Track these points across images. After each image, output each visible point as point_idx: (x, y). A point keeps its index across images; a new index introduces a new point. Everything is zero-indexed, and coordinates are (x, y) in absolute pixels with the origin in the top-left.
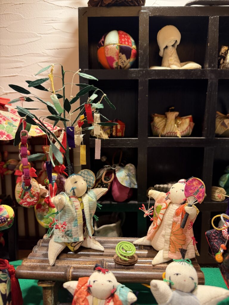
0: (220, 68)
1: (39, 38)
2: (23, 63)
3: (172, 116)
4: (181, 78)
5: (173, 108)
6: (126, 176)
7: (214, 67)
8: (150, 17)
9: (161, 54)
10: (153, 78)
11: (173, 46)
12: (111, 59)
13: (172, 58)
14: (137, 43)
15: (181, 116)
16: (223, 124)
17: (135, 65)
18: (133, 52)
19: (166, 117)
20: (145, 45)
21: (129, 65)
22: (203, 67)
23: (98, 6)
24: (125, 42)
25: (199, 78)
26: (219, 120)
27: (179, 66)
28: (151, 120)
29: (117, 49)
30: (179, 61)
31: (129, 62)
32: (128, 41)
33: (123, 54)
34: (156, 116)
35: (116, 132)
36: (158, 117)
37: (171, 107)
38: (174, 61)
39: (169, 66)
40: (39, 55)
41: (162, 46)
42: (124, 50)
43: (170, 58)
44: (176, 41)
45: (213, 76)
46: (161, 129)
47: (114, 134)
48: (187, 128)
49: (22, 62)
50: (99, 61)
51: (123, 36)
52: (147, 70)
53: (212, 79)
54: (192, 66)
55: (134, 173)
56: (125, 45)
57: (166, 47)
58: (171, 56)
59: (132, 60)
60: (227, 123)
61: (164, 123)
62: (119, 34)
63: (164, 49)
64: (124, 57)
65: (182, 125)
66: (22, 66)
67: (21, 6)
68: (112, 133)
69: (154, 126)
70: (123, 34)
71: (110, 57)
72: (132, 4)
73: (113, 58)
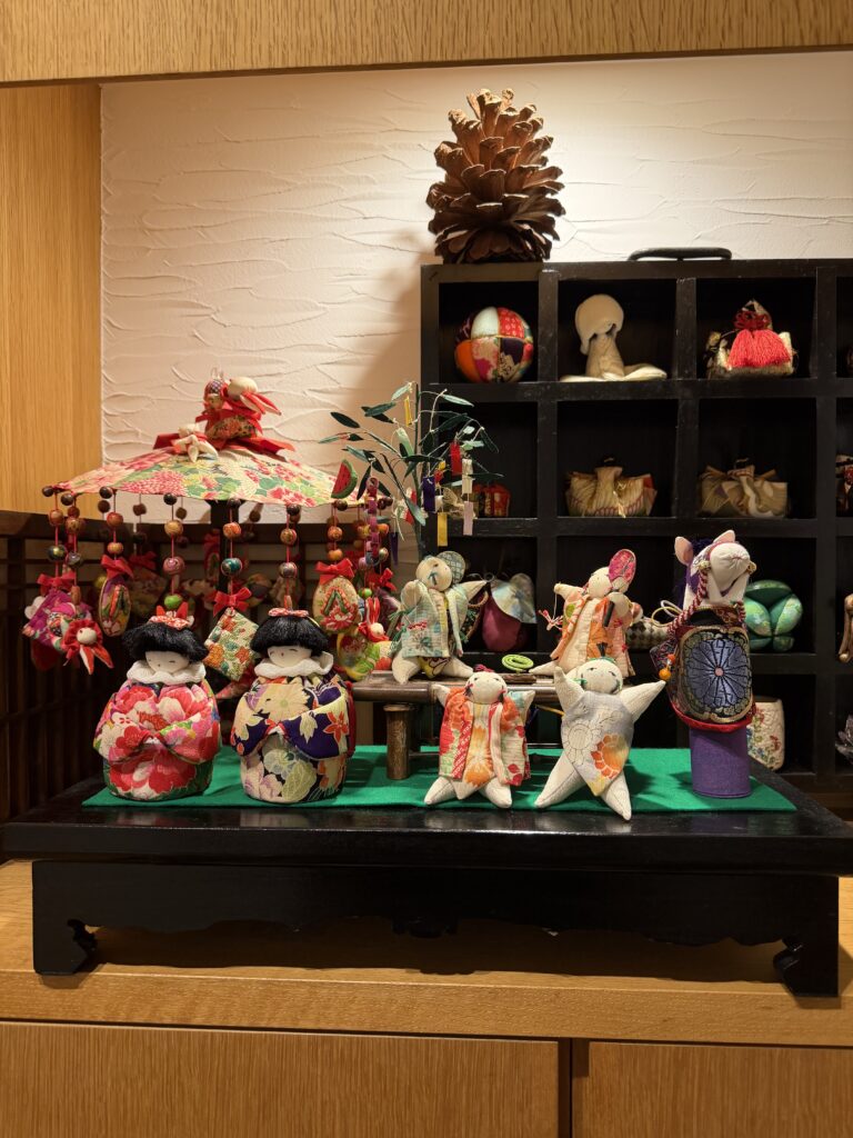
0: (705, 377)
1: (322, 312)
2: (284, 365)
3: (608, 475)
4: (623, 398)
5: (611, 459)
6: (513, 596)
7: (688, 376)
8: (560, 283)
9: (584, 348)
10: (566, 399)
11: (609, 333)
12: (483, 365)
13: (606, 358)
14: (534, 331)
15: (628, 474)
16: (720, 492)
17: (530, 374)
18: (528, 348)
19: (596, 478)
20: (551, 335)
21: (518, 375)
22: (669, 376)
23: (458, 262)
24: (511, 330)
25: (659, 398)
26: (709, 483)
27: (620, 375)
28: (566, 485)
29: (494, 346)
30: (621, 363)
31: (518, 369)
32: (517, 330)
33: (506, 354)
34: (575, 476)
35: (492, 508)
36: (580, 478)
37: (607, 458)
38: (609, 363)
39: (600, 375)
40: (319, 348)
41: (585, 336)
42: (509, 347)
43: (603, 358)
44: (614, 325)
45: (688, 393)
46: (585, 501)
47: (487, 511)
48: (639, 499)
49: (282, 362)
50: (458, 366)
51: (508, 319)
52: (555, 384)
53: (686, 399)
54: (647, 372)
55: (529, 592)
56: (513, 336)
57: (595, 336)
58: (604, 355)
59: (524, 364)
60: (726, 490)
61: (592, 490)
62: (499, 314)
63: (590, 340)
64: (508, 359)
65: (628, 492)
66: (282, 371)
67: (284, 243)
68: (483, 511)
69: (571, 496)
70: (507, 315)
71: (483, 360)
72: (525, 258)
73: (488, 362)
